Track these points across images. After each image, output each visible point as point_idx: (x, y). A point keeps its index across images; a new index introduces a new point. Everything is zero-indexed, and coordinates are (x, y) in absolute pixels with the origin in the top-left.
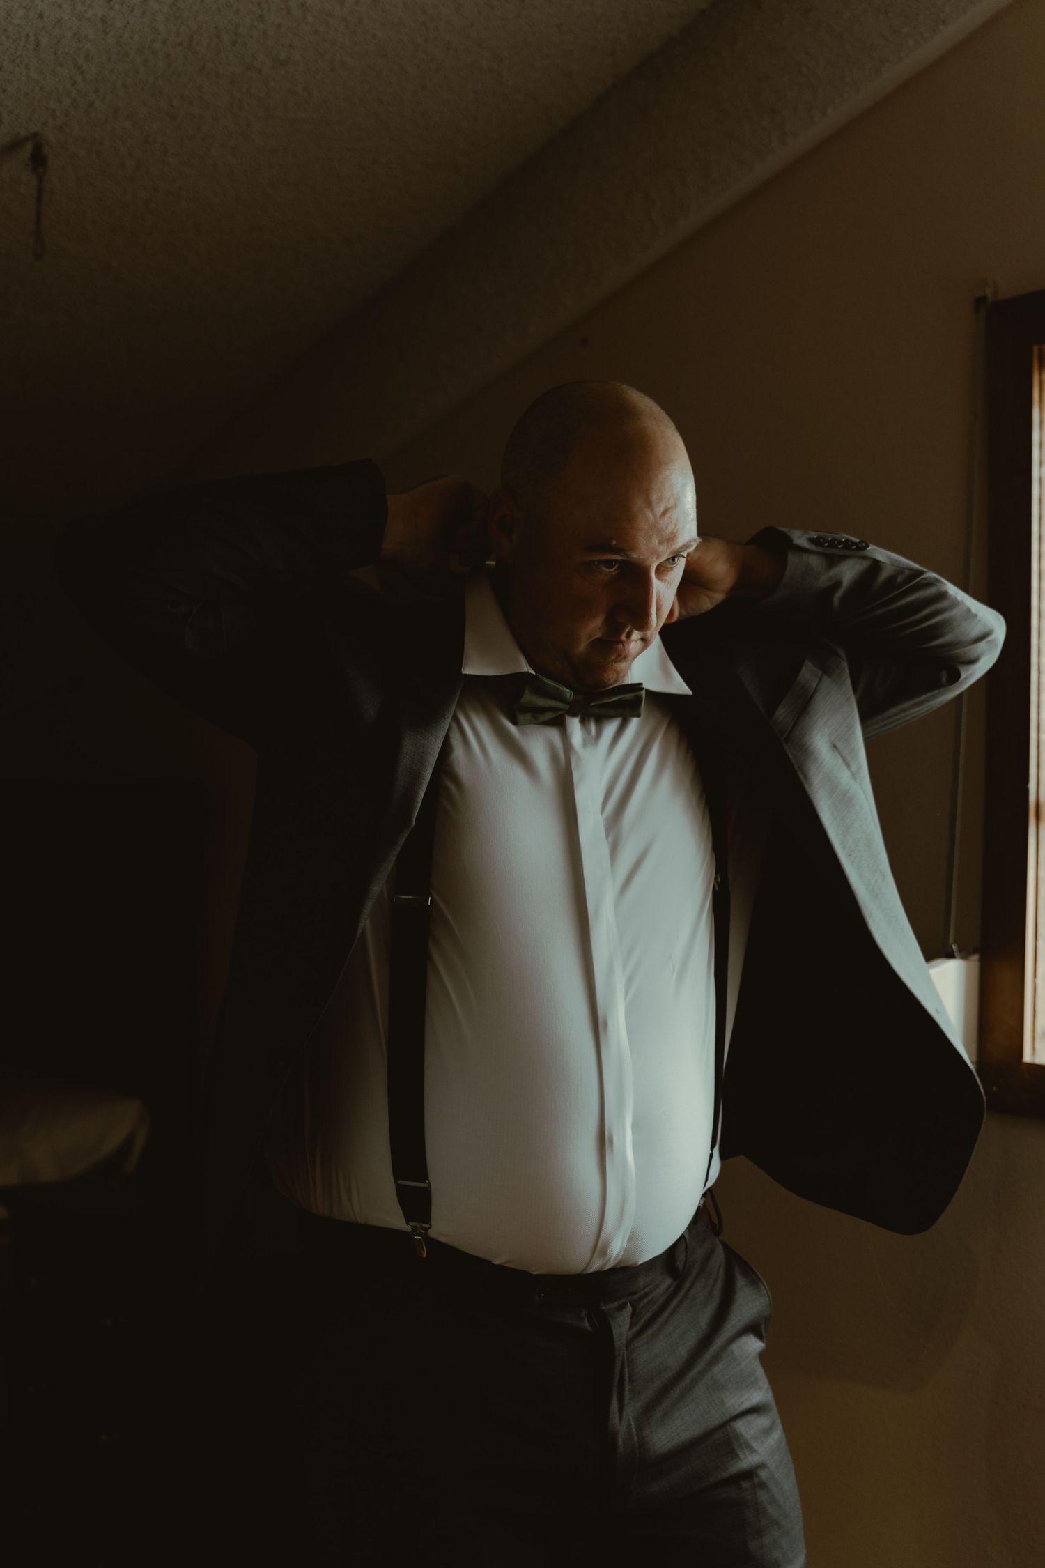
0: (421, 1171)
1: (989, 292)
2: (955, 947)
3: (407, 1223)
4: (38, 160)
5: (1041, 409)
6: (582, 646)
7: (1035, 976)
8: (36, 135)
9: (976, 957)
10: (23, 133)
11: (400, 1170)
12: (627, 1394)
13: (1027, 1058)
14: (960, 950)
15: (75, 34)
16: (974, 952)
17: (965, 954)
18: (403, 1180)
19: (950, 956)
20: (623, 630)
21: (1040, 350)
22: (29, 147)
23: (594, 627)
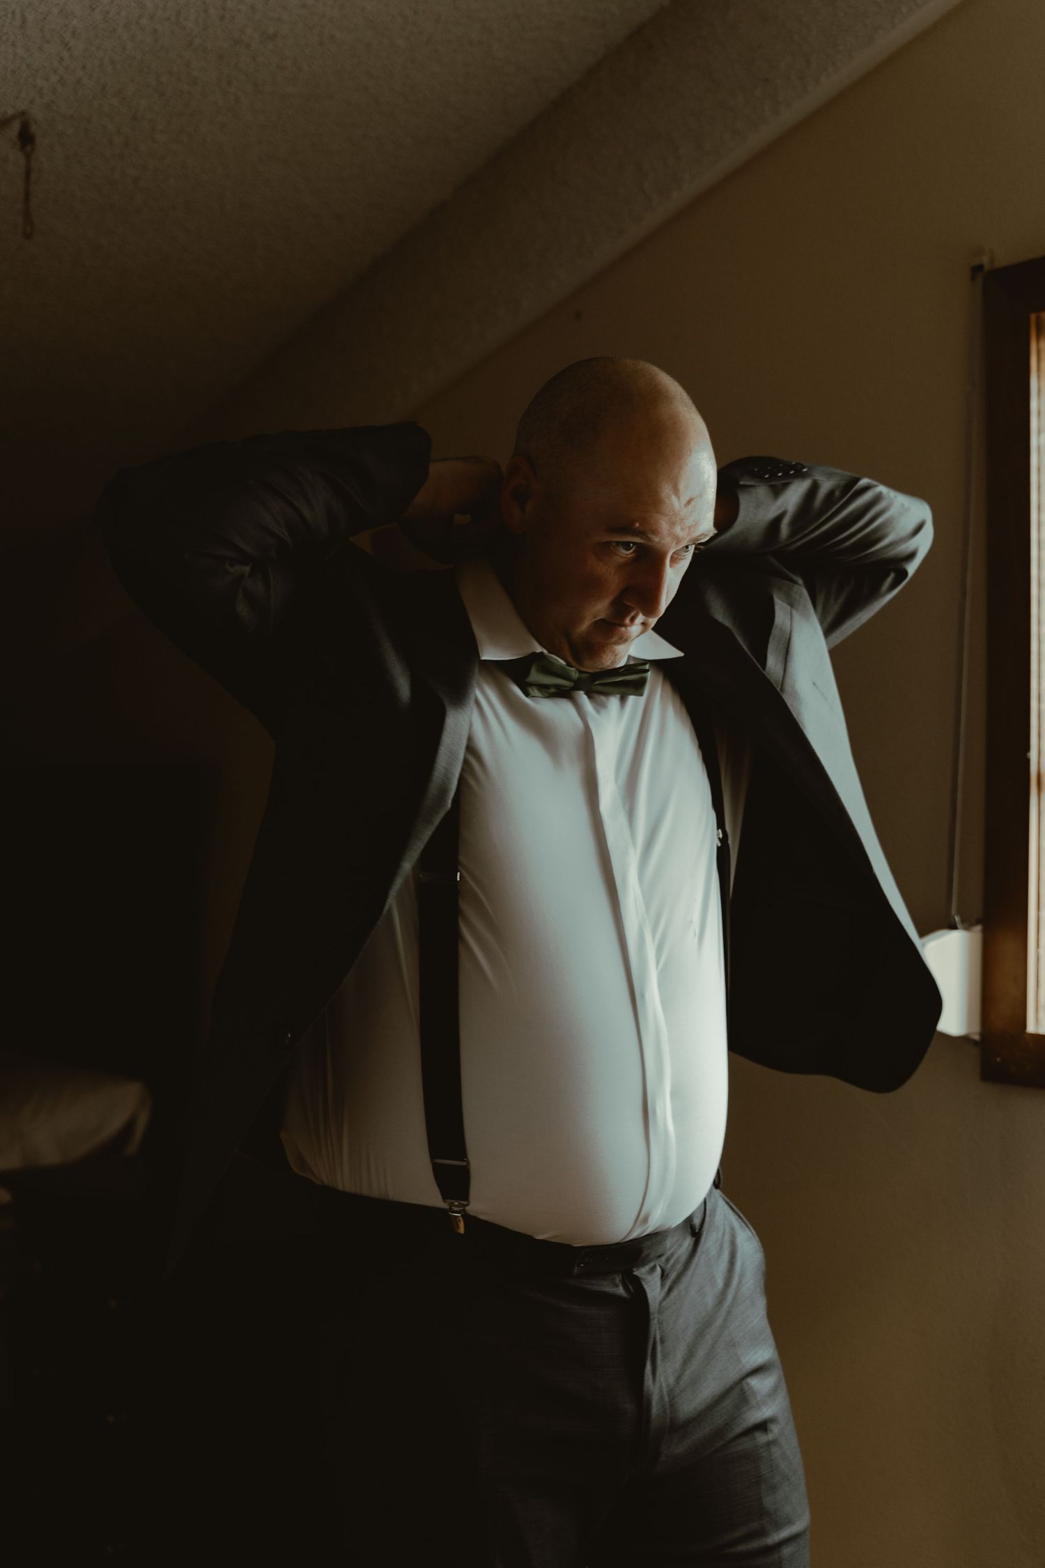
0: (460, 1150)
1: (985, 260)
2: (957, 919)
3: (445, 1202)
4: (26, 138)
5: (1039, 377)
6: (585, 626)
7: (1038, 946)
8: (23, 113)
9: (978, 928)
10: (10, 112)
11: (436, 1149)
12: (659, 1355)
13: (1031, 1028)
14: (963, 921)
15: (62, 11)
16: (977, 922)
17: (968, 924)
18: (440, 1158)
19: (953, 927)
20: (629, 612)
21: (1038, 320)
22: (16, 126)
23: (600, 608)
